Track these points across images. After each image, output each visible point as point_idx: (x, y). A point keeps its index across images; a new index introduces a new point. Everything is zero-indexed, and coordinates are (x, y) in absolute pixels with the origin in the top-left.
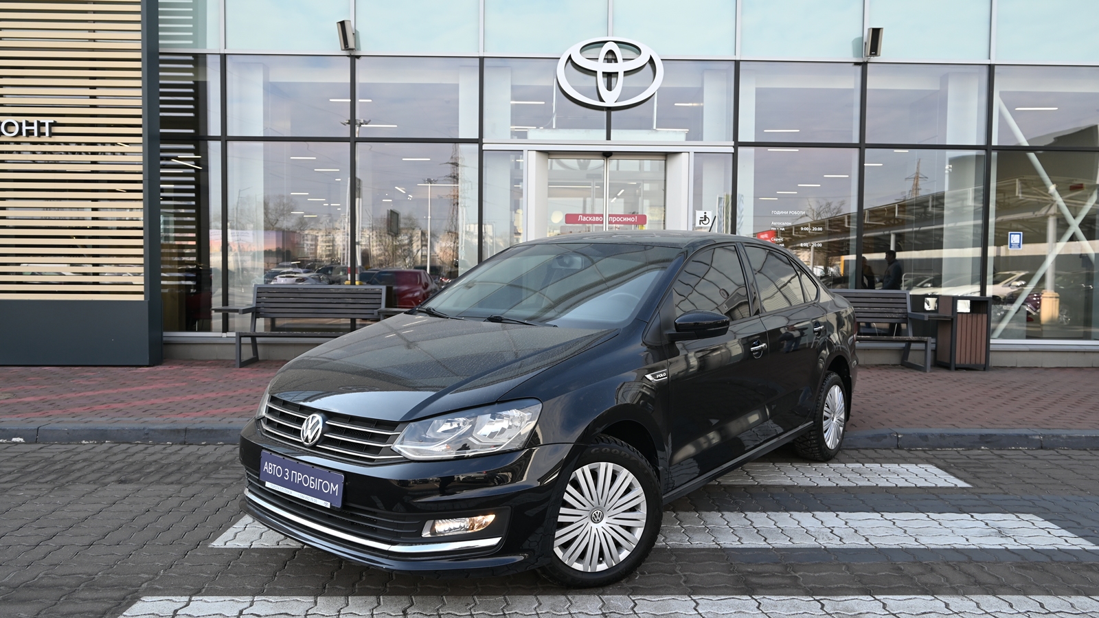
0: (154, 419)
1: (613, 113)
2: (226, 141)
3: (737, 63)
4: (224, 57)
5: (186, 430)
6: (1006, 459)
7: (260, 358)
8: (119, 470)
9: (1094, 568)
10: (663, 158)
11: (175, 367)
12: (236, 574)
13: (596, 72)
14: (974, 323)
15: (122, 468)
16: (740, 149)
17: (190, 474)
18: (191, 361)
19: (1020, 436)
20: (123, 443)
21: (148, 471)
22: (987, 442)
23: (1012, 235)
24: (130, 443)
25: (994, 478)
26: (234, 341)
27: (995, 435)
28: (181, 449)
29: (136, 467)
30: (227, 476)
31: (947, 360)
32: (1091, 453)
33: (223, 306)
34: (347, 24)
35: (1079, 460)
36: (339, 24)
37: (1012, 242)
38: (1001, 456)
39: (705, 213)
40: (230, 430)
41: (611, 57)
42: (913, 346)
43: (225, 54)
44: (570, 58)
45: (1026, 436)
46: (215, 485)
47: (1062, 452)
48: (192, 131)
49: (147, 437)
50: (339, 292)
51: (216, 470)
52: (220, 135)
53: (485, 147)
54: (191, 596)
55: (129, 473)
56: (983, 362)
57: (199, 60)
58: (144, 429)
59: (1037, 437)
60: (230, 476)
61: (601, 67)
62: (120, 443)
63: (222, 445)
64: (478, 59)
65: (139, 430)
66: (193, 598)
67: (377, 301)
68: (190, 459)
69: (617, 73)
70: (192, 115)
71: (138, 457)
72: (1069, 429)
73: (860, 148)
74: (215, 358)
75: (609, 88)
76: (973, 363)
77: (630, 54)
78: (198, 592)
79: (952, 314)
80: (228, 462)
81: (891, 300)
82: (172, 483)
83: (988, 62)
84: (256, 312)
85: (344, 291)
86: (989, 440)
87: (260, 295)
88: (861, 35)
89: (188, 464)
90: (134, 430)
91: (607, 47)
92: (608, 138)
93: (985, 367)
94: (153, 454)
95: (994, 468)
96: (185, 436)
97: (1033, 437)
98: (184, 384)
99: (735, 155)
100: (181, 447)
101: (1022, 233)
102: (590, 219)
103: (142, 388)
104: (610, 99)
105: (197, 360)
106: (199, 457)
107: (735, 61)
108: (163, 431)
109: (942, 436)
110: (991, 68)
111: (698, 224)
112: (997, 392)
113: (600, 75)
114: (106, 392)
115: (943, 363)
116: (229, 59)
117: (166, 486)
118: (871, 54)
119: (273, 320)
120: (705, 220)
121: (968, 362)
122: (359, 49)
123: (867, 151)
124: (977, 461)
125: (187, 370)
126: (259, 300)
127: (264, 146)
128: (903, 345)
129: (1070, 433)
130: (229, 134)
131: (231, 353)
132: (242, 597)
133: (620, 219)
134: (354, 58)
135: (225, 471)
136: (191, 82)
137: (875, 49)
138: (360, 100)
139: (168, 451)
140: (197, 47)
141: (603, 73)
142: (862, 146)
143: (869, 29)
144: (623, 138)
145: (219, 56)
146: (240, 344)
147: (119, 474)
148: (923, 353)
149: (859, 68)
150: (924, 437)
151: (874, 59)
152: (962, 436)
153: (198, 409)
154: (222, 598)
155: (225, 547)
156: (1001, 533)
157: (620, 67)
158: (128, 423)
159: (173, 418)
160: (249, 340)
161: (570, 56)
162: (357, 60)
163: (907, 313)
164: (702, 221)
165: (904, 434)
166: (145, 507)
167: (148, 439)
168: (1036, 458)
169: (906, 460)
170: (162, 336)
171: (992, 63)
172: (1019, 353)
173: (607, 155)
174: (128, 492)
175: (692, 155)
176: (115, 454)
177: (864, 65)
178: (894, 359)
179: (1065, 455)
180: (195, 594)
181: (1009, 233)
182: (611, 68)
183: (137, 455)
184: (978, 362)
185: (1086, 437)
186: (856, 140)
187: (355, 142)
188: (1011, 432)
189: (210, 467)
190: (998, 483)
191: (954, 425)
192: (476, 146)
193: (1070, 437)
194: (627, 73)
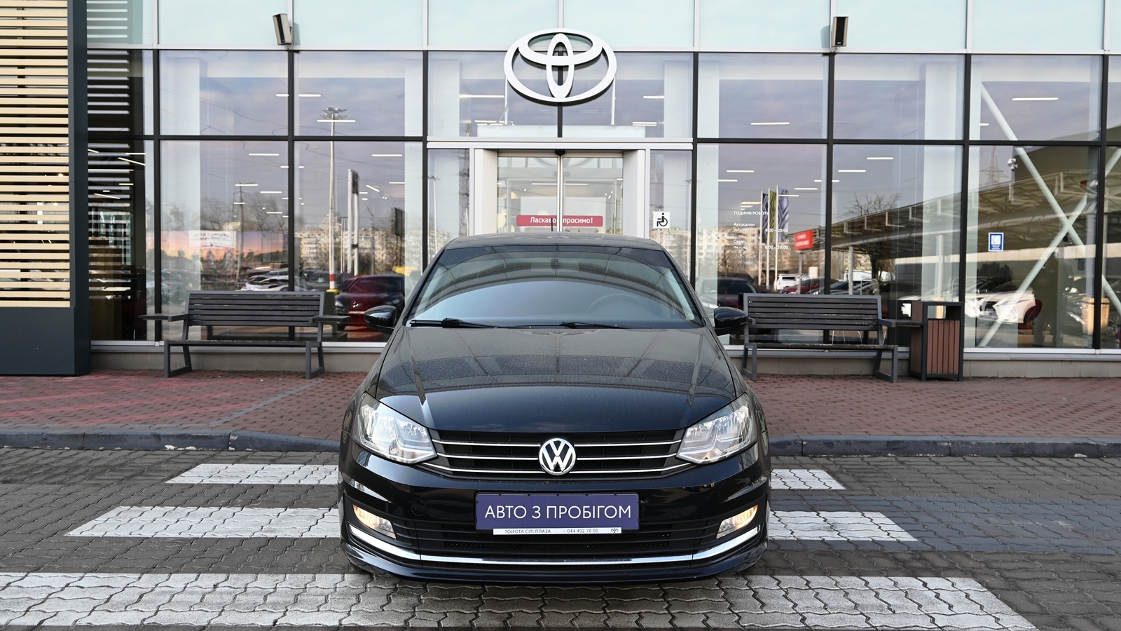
0: (57, 425)
1: (564, 108)
2: (159, 141)
3: (696, 55)
4: (157, 53)
5: (84, 436)
6: (906, 465)
7: (193, 368)
8: (7, 472)
9: (890, 555)
10: (620, 155)
11: (102, 377)
12: (78, 556)
13: (545, 65)
14: (946, 330)
15: (11, 470)
16: (700, 146)
17: (76, 476)
18: (120, 371)
19: (928, 442)
20: (21, 448)
21: (36, 472)
22: (894, 449)
23: (992, 236)
24: (28, 448)
25: (875, 482)
26: (162, 350)
27: (903, 441)
28: (77, 454)
29: (26, 469)
30: (111, 477)
31: (918, 370)
32: (999, 460)
33: (156, 312)
34: (283, 18)
35: (981, 466)
36: (276, 18)
37: (992, 243)
38: (902, 463)
39: (663, 214)
40: (127, 435)
41: (560, 50)
42: (885, 355)
43: (158, 50)
44: (517, 51)
45: (935, 443)
46: (94, 485)
47: (968, 458)
48: (126, 130)
49: (45, 442)
50: (275, 298)
51: (103, 472)
52: (152, 134)
53: (429, 145)
54: (28, 573)
55: (16, 474)
56: (956, 372)
57: (134, 56)
58: (43, 434)
59: (946, 444)
60: (113, 478)
61: (551, 60)
62: (18, 448)
63: (119, 450)
64: (422, 53)
65: (38, 435)
66: (30, 574)
67: (315, 308)
68: (81, 463)
69: (567, 66)
70: (126, 112)
71: (31, 461)
72: (984, 436)
73: (828, 144)
74: (147, 368)
75: (560, 82)
76: (945, 372)
77: (581, 45)
78: (37, 570)
79: (923, 321)
80: (117, 465)
81: (861, 306)
82: (54, 483)
83: (965, 52)
84: (189, 320)
85: (281, 298)
86: (896, 447)
87: (193, 301)
88: (828, 25)
89: (78, 467)
90: (32, 435)
91: (556, 40)
92: (560, 135)
93: (959, 377)
94: (47, 458)
95: (885, 473)
96: (83, 441)
97: (942, 444)
98: (103, 393)
99: (694, 151)
100: (78, 451)
101: (1003, 233)
102: (543, 220)
103: (58, 397)
104: (560, 94)
105: (128, 370)
106: (91, 461)
107: (694, 52)
108: (61, 437)
109: (848, 443)
110: (968, 57)
111: (655, 226)
112: (946, 402)
113: (549, 68)
114: (20, 400)
115: (915, 372)
116: (162, 54)
117: (47, 486)
118: (836, 44)
119: (210, 329)
120: (663, 221)
121: (940, 372)
122: (298, 44)
123: (835, 147)
124: (874, 467)
125: (113, 380)
126: (192, 307)
127: (201, 145)
128: (874, 354)
129: (980, 439)
130: (163, 133)
131: (160, 363)
132: (74, 574)
133: (575, 221)
134: (292, 53)
135: (111, 473)
136: (126, 79)
137: (840, 38)
138: (300, 95)
139: (64, 455)
140: (131, 43)
141: (553, 66)
142: (830, 142)
143: (834, 18)
144: (576, 135)
145: (152, 52)
146: (169, 353)
147: (6, 476)
148: (890, 363)
149: (827, 58)
150: (829, 444)
151: (841, 49)
152: (870, 442)
153: (105, 417)
154: (56, 574)
155: (81, 535)
156: (832, 527)
157: (569, 60)
158: (28, 429)
159: (75, 424)
160: (181, 349)
161: (518, 49)
162: (295, 55)
163: (878, 320)
164: (660, 222)
165: (808, 441)
166: (19, 503)
167: (46, 444)
168: (938, 464)
169: (801, 466)
170: (90, 345)
171: (968, 52)
172: (1000, 363)
173: (560, 153)
174: (8, 491)
175: (648, 152)
176: (10, 458)
177: (831, 55)
178: (865, 369)
179: (970, 462)
180: (33, 572)
181: (990, 233)
182: (560, 61)
183: (31, 459)
184: (951, 372)
185: (997, 444)
186: (825, 136)
187: (293, 141)
188: (920, 439)
189: (99, 470)
190: (875, 486)
191: (867, 432)
192: (420, 144)
193: (979, 444)
194: (577, 67)
